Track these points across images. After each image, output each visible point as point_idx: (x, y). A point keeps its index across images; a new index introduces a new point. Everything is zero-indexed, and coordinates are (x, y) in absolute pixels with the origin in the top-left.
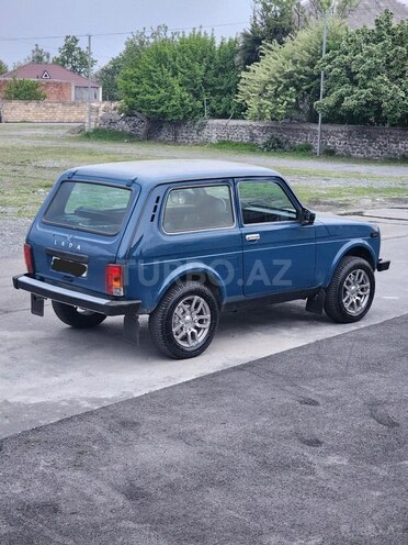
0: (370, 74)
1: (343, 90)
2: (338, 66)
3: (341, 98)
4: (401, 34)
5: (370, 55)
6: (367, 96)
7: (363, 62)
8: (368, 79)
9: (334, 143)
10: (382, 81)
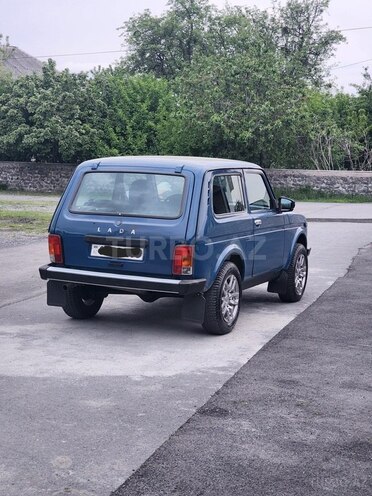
0: (46, 114)
1: (22, 129)
2: (14, 108)
3: (21, 136)
4: (66, 82)
5: (45, 98)
6: (46, 134)
7: (38, 104)
8: (45, 119)
9: (6, 178)
10: (57, 122)
